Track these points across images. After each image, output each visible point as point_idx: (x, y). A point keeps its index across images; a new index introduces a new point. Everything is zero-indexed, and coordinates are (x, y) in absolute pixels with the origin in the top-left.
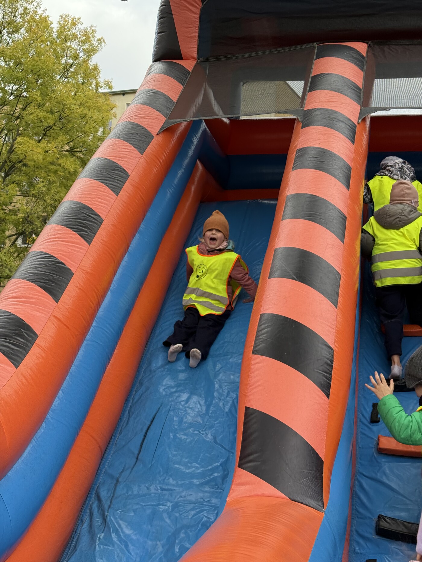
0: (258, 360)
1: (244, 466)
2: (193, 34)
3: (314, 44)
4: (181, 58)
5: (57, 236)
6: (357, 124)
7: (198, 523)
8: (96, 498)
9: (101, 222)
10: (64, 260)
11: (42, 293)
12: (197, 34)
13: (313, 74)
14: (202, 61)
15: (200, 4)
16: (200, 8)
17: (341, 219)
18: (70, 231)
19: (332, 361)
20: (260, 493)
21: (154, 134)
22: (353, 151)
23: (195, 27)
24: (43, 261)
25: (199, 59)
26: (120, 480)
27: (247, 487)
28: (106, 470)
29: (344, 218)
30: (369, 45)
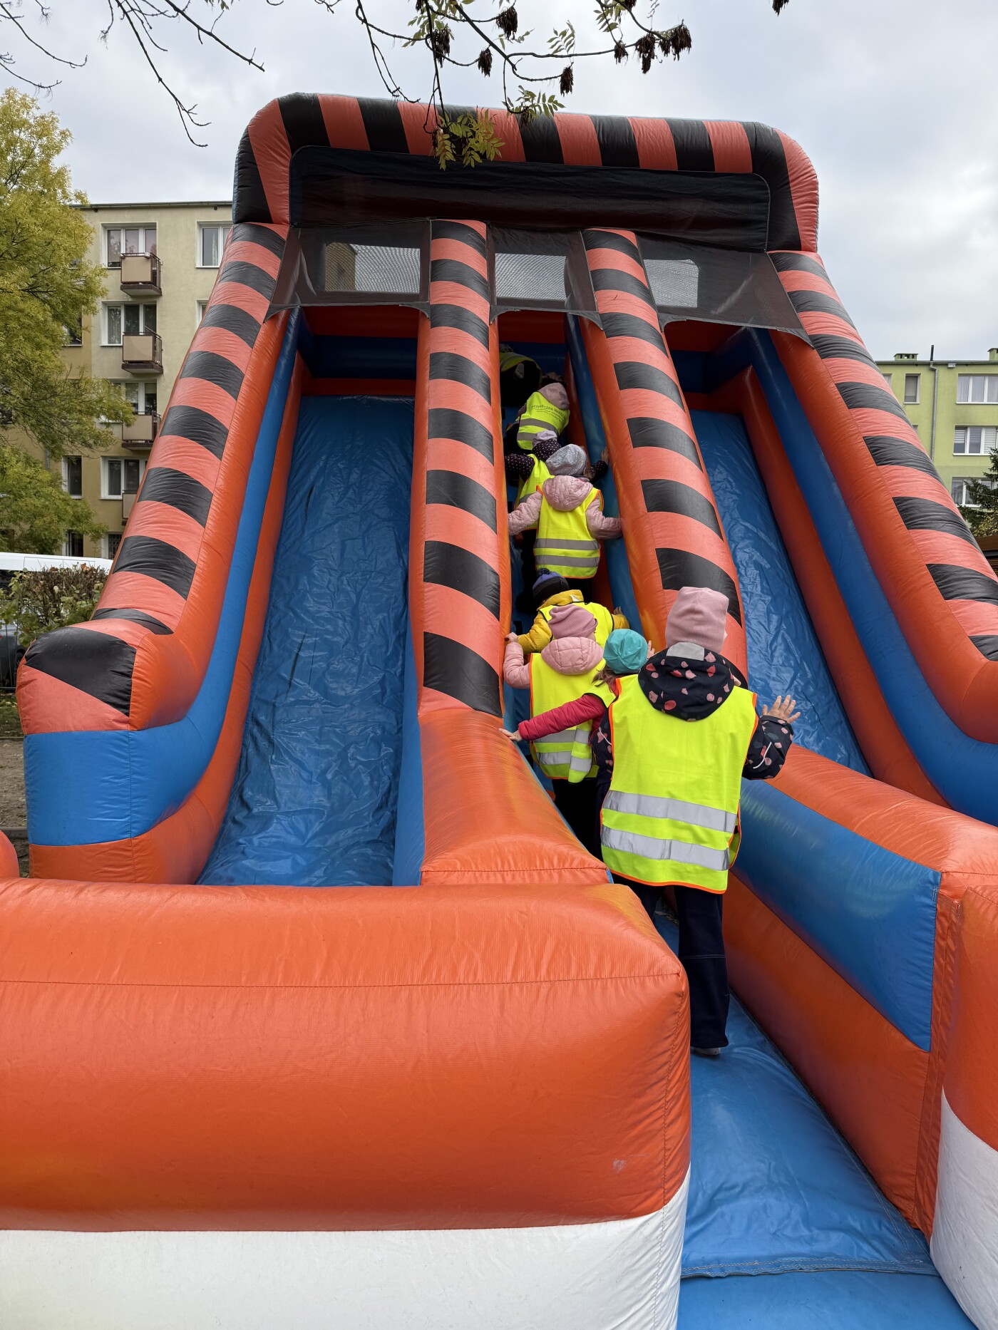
0: (430, 588)
1: (430, 685)
2: (284, 193)
3: (428, 219)
4: (270, 221)
5: (182, 450)
6: (488, 326)
7: (367, 739)
8: (254, 723)
9: (226, 433)
10: (199, 478)
11: (186, 518)
12: (287, 192)
13: (432, 260)
14: (296, 227)
15: (290, 154)
16: (289, 159)
17: (488, 439)
18: (195, 444)
19: (499, 587)
20: (449, 706)
21: (261, 322)
22: (489, 358)
23: (285, 183)
24: (176, 480)
25: (292, 224)
26: (277, 704)
27: (436, 703)
28: (257, 696)
29: (491, 438)
30: (488, 226)
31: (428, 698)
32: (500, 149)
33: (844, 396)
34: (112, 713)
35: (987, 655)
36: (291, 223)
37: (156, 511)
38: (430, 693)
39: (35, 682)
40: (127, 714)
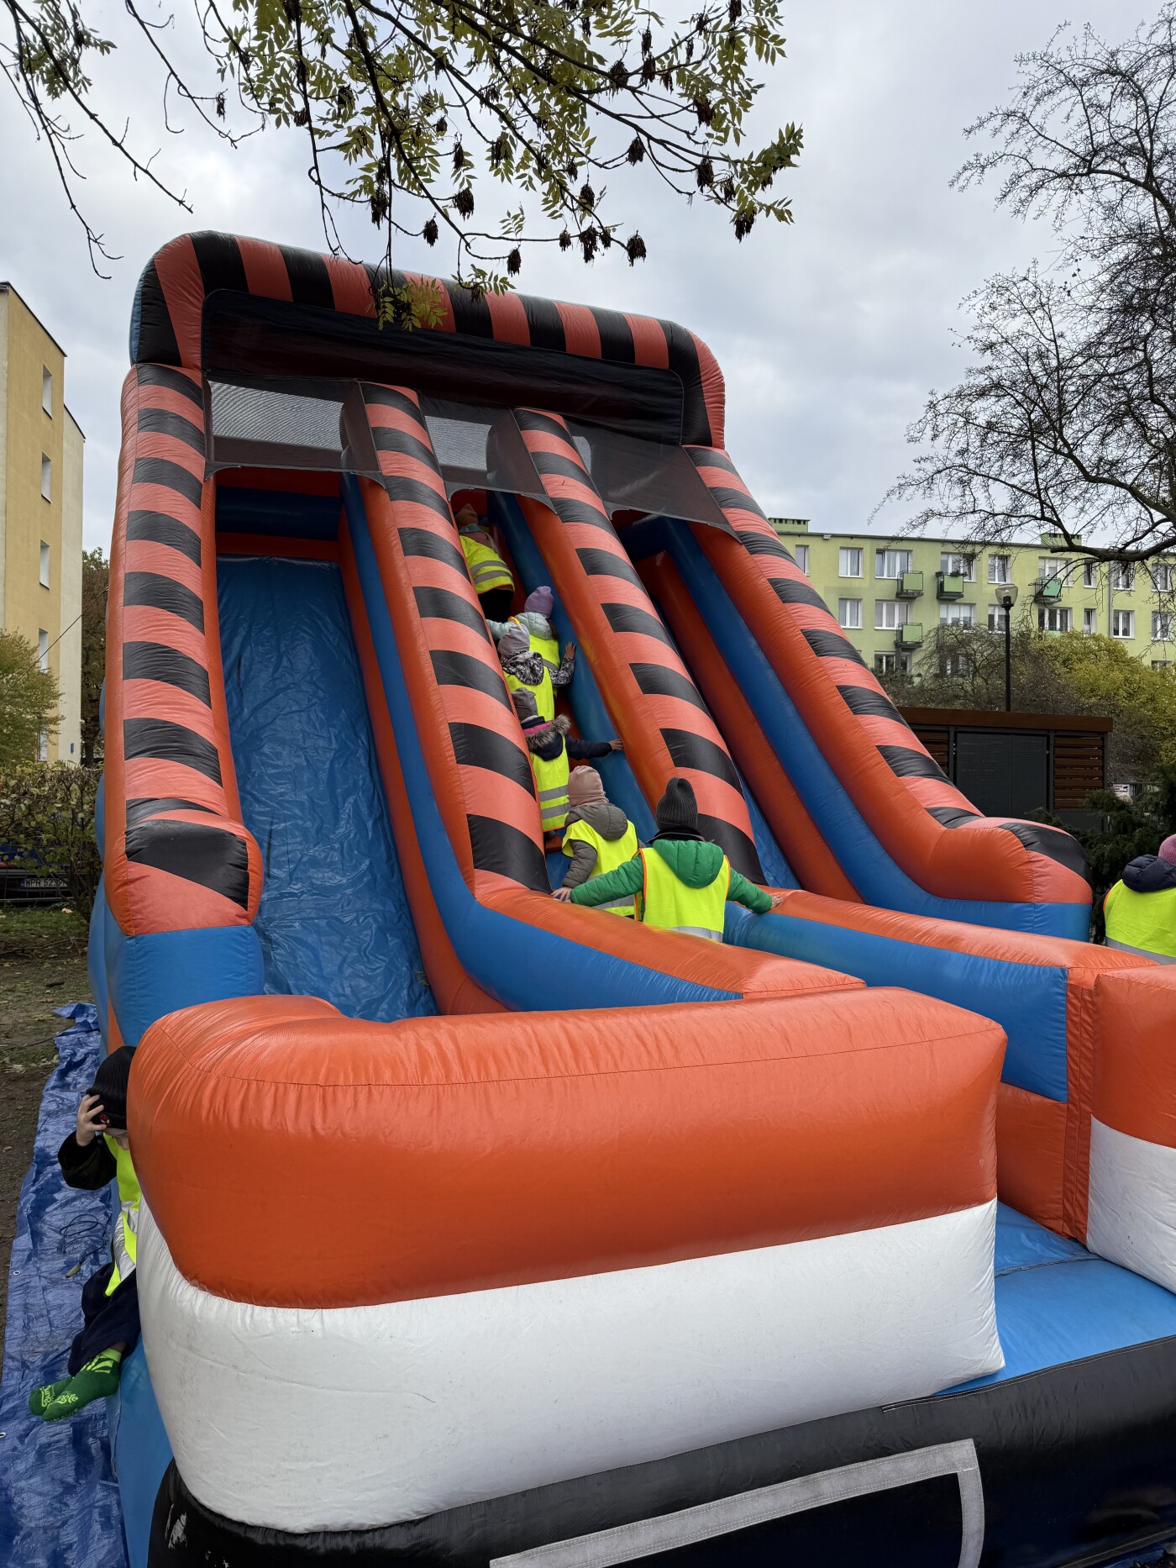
0: (464, 771)
1: (481, 867)
2: (195, 336)
3: (355, 380)
4: (180, 365)
9: (201, 605)
10: (190, 654)
11: (191, 698)
12: (198, 336)
13: (371, 426)
14: (209, 374)
15: (202, 293)
16: (202, 301)
20: (507, 886)
21: (201, 481)
23: (197, 325)
24: (167, 657)
25: (204, 371)
27: (492, 884)
30: (418, 394)
31: (481, 880)
32: (442, 318)
33: (778, 591)
34: (232, 908)
35: (944, 824)
36: (203, 369)
37: (158, 691)
38: (480, 874)
39: (148, 879)
40: (246, 908)
